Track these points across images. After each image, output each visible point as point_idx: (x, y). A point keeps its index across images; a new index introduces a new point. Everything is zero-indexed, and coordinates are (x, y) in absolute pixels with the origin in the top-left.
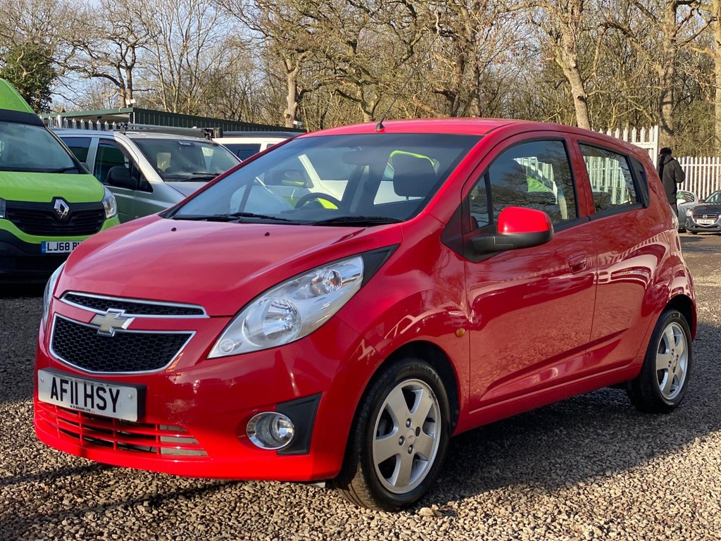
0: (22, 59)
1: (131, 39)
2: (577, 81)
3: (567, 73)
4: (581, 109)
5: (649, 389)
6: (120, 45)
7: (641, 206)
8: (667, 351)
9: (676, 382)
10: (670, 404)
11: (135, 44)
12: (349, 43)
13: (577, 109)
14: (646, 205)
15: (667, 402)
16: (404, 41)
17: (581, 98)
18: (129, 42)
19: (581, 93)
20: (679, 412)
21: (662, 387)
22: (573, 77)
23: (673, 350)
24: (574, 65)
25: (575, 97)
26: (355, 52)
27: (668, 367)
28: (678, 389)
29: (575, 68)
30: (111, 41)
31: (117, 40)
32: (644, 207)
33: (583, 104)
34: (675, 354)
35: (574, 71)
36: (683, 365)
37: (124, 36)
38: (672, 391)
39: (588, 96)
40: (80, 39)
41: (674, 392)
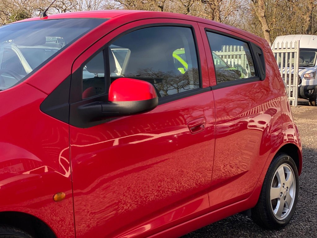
0: (17, 17)
1: (64, 7)
2: (265, 22)
3: (260, 19)
4: (267, 36)
5: (265, 214)
6: (59, 10)
7: (258, 79)
8: (279, 185)
9: (287, 206)
10: (282, 223)
11: (65, 9)
12: (159, 6)
13: (265, 36)
14: (262, 79)
15: (279, 222)
16: (185, 5)
17: (267, 31)
18: (63, 9)
19: (267, 28)
20: (289, 228)
21: (275, 212)
22: (263, 21)
23: (284, 184)
24: (264, 15)
25: (264, 30)
26: (162, 11)
27: (280, 197)
28: (288, 211)
29: (264, 16)
30: (55, 8)
31: (57, 8)
32: (261, 80)
33: (268, 33)
34: (285, 187)
35: (264, 18)
36: (292, 194)
37: (61, 6)
38: (283, 213)
39: (270, 30)
40: (41, 8)
41: (285, 214)
